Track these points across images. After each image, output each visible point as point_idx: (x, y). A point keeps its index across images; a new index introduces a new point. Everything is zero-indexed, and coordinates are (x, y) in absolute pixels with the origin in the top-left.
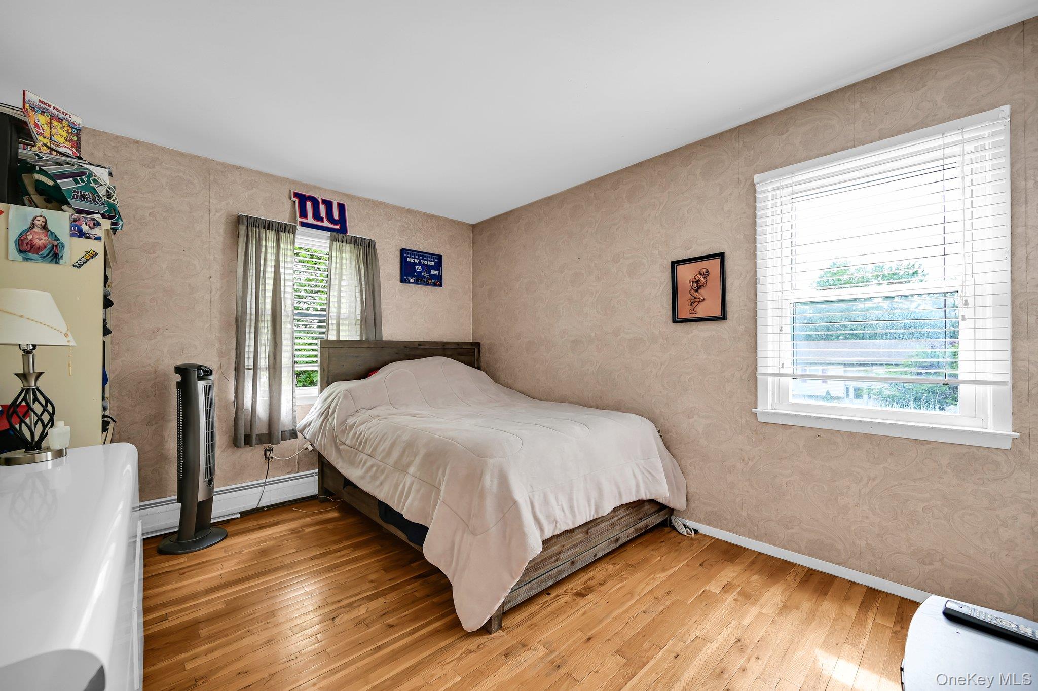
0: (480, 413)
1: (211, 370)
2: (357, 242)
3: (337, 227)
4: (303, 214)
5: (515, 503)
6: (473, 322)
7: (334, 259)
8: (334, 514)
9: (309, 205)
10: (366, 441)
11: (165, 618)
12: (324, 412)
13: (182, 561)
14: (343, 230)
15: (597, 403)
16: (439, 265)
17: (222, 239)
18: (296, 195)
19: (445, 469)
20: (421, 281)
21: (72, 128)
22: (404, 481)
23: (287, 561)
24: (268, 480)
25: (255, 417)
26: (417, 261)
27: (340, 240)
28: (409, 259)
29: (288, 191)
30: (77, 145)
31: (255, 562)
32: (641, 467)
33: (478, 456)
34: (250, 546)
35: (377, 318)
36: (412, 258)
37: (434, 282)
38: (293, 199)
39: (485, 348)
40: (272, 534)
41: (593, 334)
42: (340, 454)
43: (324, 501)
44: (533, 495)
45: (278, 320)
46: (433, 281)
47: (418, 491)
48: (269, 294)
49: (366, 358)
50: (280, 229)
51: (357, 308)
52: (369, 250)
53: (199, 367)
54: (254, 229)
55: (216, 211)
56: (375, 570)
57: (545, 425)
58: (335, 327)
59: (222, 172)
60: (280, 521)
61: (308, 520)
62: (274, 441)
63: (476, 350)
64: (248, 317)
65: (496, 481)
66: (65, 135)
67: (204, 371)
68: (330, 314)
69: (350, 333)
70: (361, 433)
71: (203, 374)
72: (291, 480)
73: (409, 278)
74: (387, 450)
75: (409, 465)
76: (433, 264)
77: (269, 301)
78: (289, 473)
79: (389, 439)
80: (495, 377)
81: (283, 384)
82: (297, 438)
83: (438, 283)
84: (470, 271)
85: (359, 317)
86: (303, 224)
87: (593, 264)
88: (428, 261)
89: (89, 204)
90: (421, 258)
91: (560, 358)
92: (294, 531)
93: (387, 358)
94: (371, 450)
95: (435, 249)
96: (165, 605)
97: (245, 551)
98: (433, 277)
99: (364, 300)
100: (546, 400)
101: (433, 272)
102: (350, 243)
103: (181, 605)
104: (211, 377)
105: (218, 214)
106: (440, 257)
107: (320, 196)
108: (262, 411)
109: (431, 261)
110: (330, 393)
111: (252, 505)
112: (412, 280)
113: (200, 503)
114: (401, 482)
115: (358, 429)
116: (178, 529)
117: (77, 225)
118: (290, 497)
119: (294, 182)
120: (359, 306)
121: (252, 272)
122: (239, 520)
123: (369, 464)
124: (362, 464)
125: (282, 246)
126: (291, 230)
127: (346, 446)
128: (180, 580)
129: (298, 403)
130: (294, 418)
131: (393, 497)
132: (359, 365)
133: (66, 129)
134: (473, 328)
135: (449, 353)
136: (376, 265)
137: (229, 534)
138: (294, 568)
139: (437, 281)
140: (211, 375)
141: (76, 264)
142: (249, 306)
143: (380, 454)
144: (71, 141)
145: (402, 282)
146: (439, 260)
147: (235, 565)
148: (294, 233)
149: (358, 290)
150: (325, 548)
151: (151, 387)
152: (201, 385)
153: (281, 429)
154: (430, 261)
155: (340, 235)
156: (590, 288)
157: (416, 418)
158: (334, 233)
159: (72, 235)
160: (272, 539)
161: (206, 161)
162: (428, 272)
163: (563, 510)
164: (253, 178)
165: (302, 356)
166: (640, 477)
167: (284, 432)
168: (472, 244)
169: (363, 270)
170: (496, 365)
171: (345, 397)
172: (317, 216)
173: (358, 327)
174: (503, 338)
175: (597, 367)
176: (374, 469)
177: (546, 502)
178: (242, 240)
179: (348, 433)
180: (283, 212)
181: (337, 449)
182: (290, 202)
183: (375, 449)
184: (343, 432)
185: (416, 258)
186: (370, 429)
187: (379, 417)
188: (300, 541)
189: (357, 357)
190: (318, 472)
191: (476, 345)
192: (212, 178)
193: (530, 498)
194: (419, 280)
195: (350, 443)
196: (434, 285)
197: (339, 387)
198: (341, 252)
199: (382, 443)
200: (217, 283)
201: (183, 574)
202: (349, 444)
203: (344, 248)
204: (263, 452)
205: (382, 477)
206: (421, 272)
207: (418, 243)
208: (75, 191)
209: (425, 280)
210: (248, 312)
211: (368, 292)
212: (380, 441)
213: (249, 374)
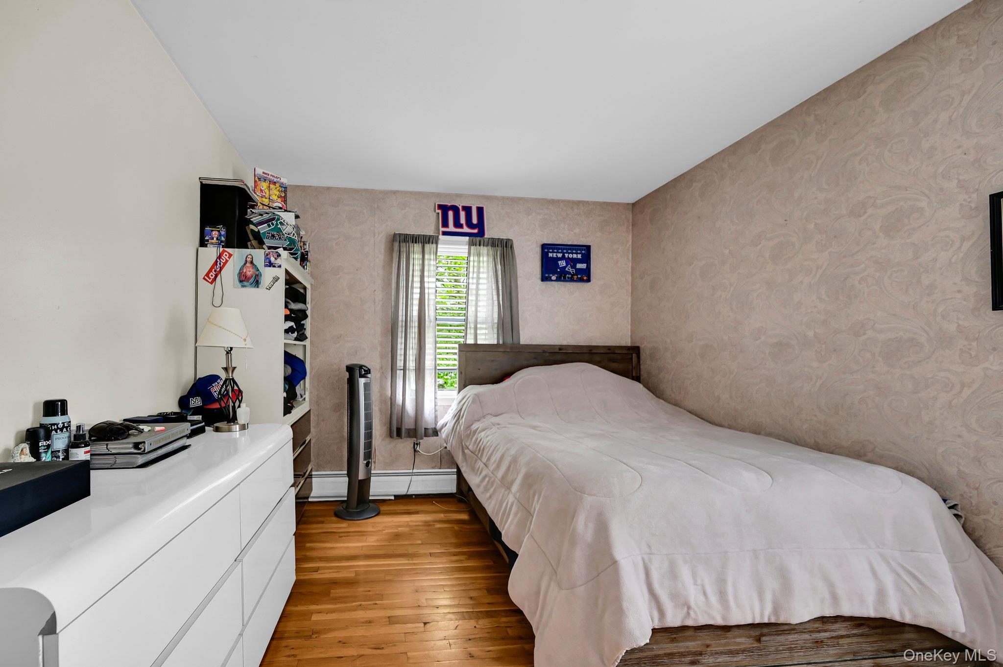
0: (612, 434)
1: (370, 370)
2: (494, 243)
3: (476, 231)
4: (445, 224)
5: (615, 562)
6: (632, 322)
7: (471, 264)
8: (464, 517)
9: (451, 214)
10: (484, 449)
11: (316, 570)
12: (457, 414)
13: (343, 526)
14: (481, 233)
15: (817, 440)
16: (587, 258)
17: (383, 257)
18: (440, 207)
19: (540, 495)
20: (565, 278)
21: (282, 187)
22: (507, 500)
23: (411, 550)
24: (415, 471)
25: (405, 412)
26: (560, 255)
27: (478, 243)
28: (550, 255)
29: (434, 205)
30: (284, 199)
31: (389, 544)
32: (892, 562)
33: (575, 490)
34: (390, 527)
35: (515, 320)
36: (555, 252)
37: (580, 278)
38: (438, 211)
39: (646, 354)
40: (410, 521)
41: (811, 334)
42: (466, 458)
43: (460, 501)
44: (650, 560)
45: (422, 325)
46: (579, 276)
47: (516, 514)
48: (416, 302)
49: (502, 362)
50: (426, 240)
51: (494, 311)
52: (507, 249)
53: (361, 367)
54: (404, 244)
55: (379, 234)
56: (478, 586)
57: (694, 462)
58: (473, 331)
59: (383, 199)
60: (420, 511)
61: (441, 516)
62: (419, 436)
63: (634, 356)
64: (400, 324)
65: (591, 526)
66: (278, 193)
67: (365, 370)
68: (469, 317)
69: (487, 336)
70: (481, 440)
71: (363, 372)
72: (434, 475)
73: (551, 275)
74: (497, 462)
75: (512, 483)
76: (579, 256)
77: (416, 308)
78: (433, 468)
79: (501, 449)
80: (655, 390)
81: (426, 384)
82: (438, 436)
83: (585, 278)
84: (628, 259)
85: (496, 321)
86: (444, 233)
87: (811, 226)
88: (572, 253)
89: (276, 241)
90: (565, 251)
91: (751, 369)
92: (427, 524)
93: (525, 363)
94: (486, 458)
95: (582, 239)
96: (321, 559)
97: (386, 531)
98: (579, 271)
99: (501, 302)
100: (730, 427)
101: (579, 266)
102: (487, 246)
103: (331, 563)
104: (369, 375)
105: (381, 236)
106: (588, 248)
107: (460, 204)
108: (410, 407)
109: (577, 253)
110: (464, 395)
111: (402, 491)
112: (554, 278)
113: (360, 481)
114: (506, 499)
115: (480, 435)
116: (346, 499)
117: (268, 258)
118: (433, 491)
119: (438, 195)
120: (496, 309)
121: (402, 283)
122: (393, 501)
123: (484, 473)
124: (479, 472)
125: (427, 257)
126: (434, 241)
127: (469, 451)
128: (336, 542)
129: (439, 403)
130: (436, 417)
131: (497, 514)
132: (496, 370)
133: (278, 189)
134: (631, 329)
135: (598, 358)
136: (513, 265)
137: (381, 512)
138: (414, 559)
139: (585, 276)
140: (370, 373)
141: (268, 287)
142: (400, 313)
143: (493, 464)
144: (281, 196)
145: (542, 280)
146: (586, 251)
147: (375, 541)
148: (437, 243)
149: (495, 293)
150: (445, 548)
151: (337, 382)
152: (362, 381)
153: (424, 426)
154: (575, 253)
155: (478, 239)
156: (806, 263)
157: (535, 431)
158: (472, 238)
159: (266, 266)
160: (408, 526)
161: (372, 191)
162: (574, 267)
163: (705, 594)
164: (406, 199)
165: (443, 359)
166: (888, 580)
167: (427, 429)
168: (631, 227)
169: (500, 272)
170: (659, 375)
171: (474, 401)
172: (457, 224)
173: (496, 331)
174: (668, 341)
175: (818, 385)
176: (487, 479)
177: (673, 573)
178: (396, 255)
179: (472, 438)
180: (428, 224)
181: (463, 452)
182: (435, 215)
183: (489, 459)
184: (468, 436)
185: (559, 253)
186: (487, 437)
187: (499, 424)
188: (427, 535)
189: (492, 361)
190: (456, 472)
191: (634, 350)
192: (376, 206)
193: (644, 562)
194: (563, 276)
195: (472, 447)
196: (581, 280)
197: (472, 390)
198: (479, 255)
199: (494, 453)
200: (379, 295)
201: (341, 537)
202: (471, 449)
203: (481, 252)
204: (412, 446)
205: (492, 490)
206: (565, 268)
207: (562, 236)
208: (268, 233)
209: (570, 276)
210: (400, 319)
211: (505, 293)
212: (493, 451)
213: (400, 373)
